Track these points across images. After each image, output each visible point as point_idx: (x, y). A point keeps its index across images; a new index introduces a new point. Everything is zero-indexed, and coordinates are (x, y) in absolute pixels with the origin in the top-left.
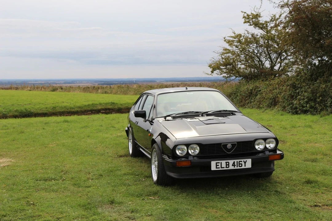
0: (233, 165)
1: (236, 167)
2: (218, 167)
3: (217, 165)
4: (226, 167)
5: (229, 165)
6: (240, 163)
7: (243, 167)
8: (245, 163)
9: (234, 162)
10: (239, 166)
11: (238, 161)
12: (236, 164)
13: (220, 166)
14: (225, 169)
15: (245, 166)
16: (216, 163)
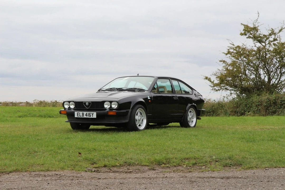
0: (86, 115)
1: (87, 116)
2: (78, 115)
3: (78, 114)
4: (82, 116)
5: (83, 115)
6: (90, 114)
7: (91, 117)
8: (93, 114)
9: (87, 113)
10: (89, 116)
11: (89, 113)
12: (87, 115)
13: (79, 115)
14: (82, 117)
15: (93, 116)
16: (77, 113)
